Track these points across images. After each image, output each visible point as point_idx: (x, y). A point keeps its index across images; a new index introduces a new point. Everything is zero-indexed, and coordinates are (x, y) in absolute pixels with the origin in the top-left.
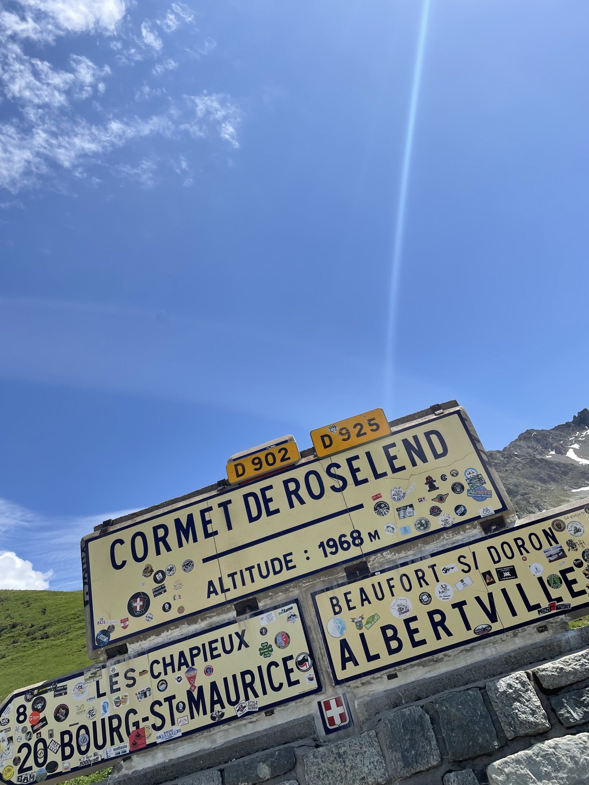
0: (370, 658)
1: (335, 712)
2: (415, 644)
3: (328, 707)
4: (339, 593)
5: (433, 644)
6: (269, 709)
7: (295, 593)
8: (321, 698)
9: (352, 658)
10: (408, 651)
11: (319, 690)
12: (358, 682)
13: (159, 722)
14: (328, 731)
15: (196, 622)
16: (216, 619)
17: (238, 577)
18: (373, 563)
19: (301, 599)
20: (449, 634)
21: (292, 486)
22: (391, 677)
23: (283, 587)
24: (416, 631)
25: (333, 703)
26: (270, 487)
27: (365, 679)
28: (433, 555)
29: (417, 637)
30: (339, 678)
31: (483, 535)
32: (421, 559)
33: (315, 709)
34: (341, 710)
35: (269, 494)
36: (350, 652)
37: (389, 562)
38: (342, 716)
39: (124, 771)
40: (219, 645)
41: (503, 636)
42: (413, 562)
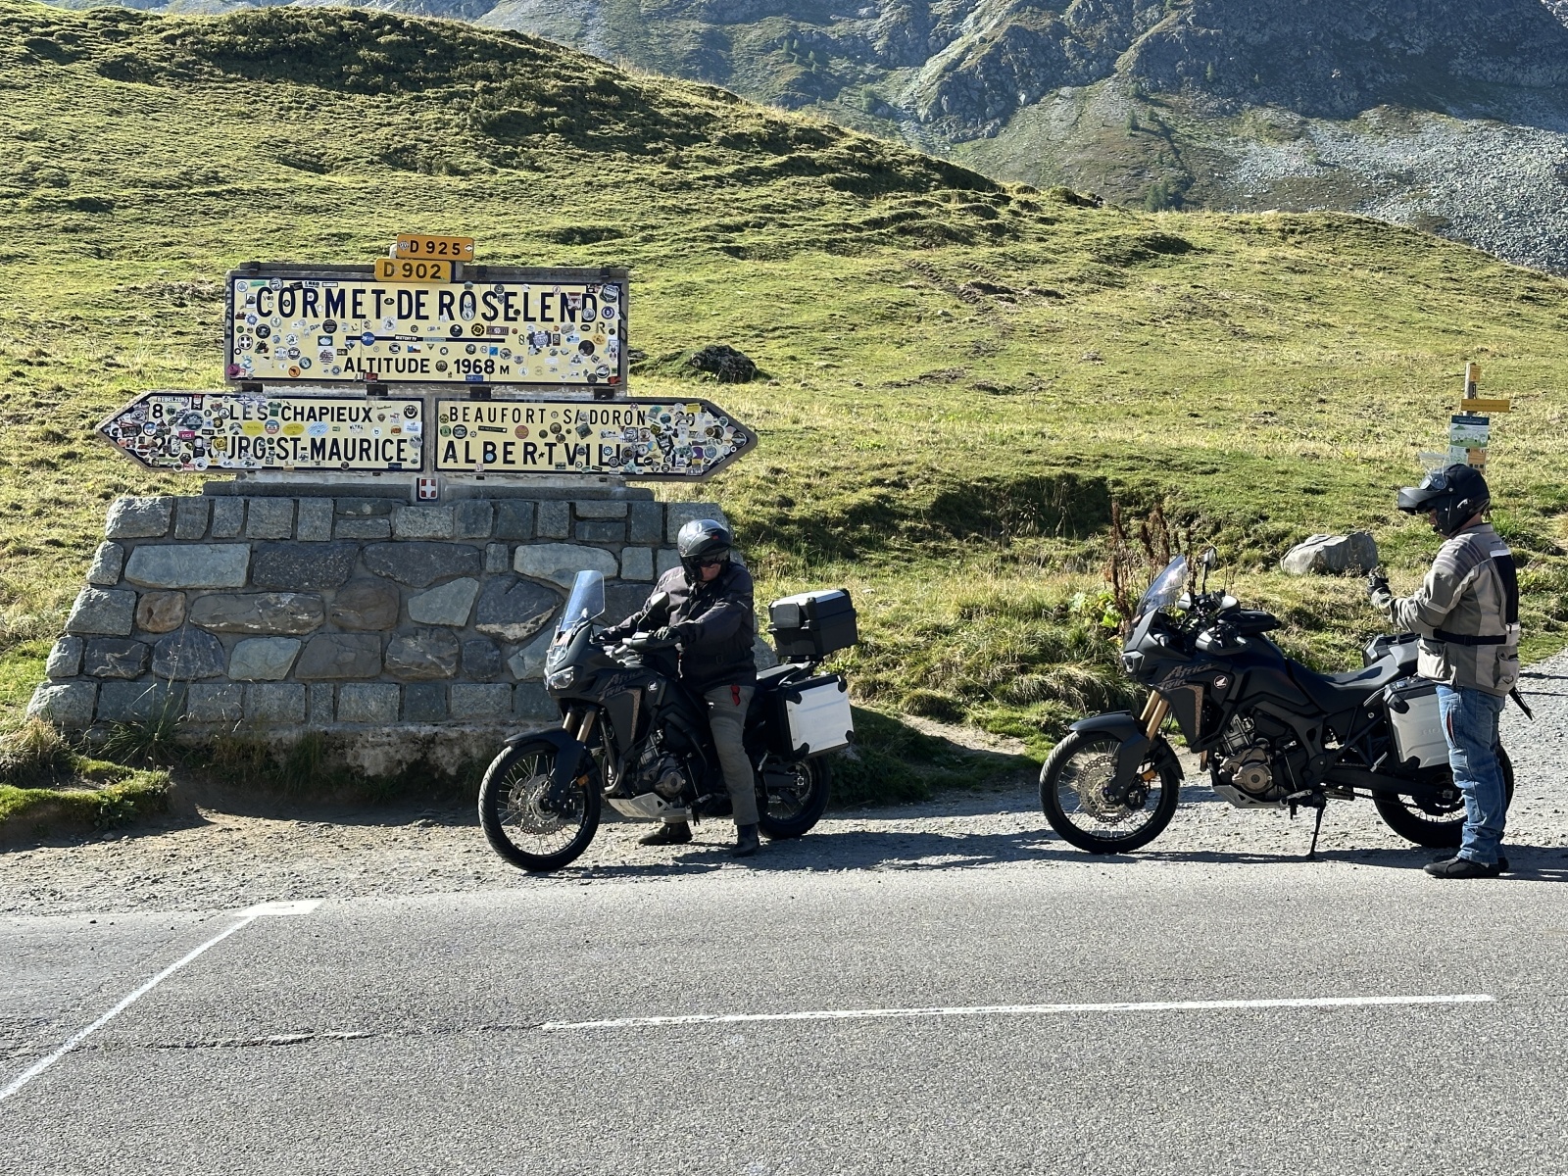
0: (468, 461)
1: (429, 489)
2: (506, 461)
3: (424, 483)
4: (460, 405)
5: (519, 466)
6: (377, 472)
7: (423, 392)
8: (421, 476)
9: (454, 456)
10: (499, 465)
11: (420, 470)
12: (453, 474)
13: (283, 454)
14: (419, 499)
15: (329, 388)
16: (348, 391)
17: (375, 364)
18: (495, 391)
19: (426, 399)
20: (534, 462)
21: (447, 299)
22: (479, 478)
23: (414, 385)
24: (511, 453)
25: (429, 482)
26: (426, 293)
27: (458, 474)
28: (546, 401)
29: (509, 457)
30: (439, 467)
31: (593, 399)
32: (536, 401)
33: (414, 482)
34: (434, 488)
35: (423, 298)
36: (454, 451)
37: (510, 395)
38: (433, 494)
39: (247, 480)
40: (347, 412)
41: (573, 476)
42: (528, 401)
